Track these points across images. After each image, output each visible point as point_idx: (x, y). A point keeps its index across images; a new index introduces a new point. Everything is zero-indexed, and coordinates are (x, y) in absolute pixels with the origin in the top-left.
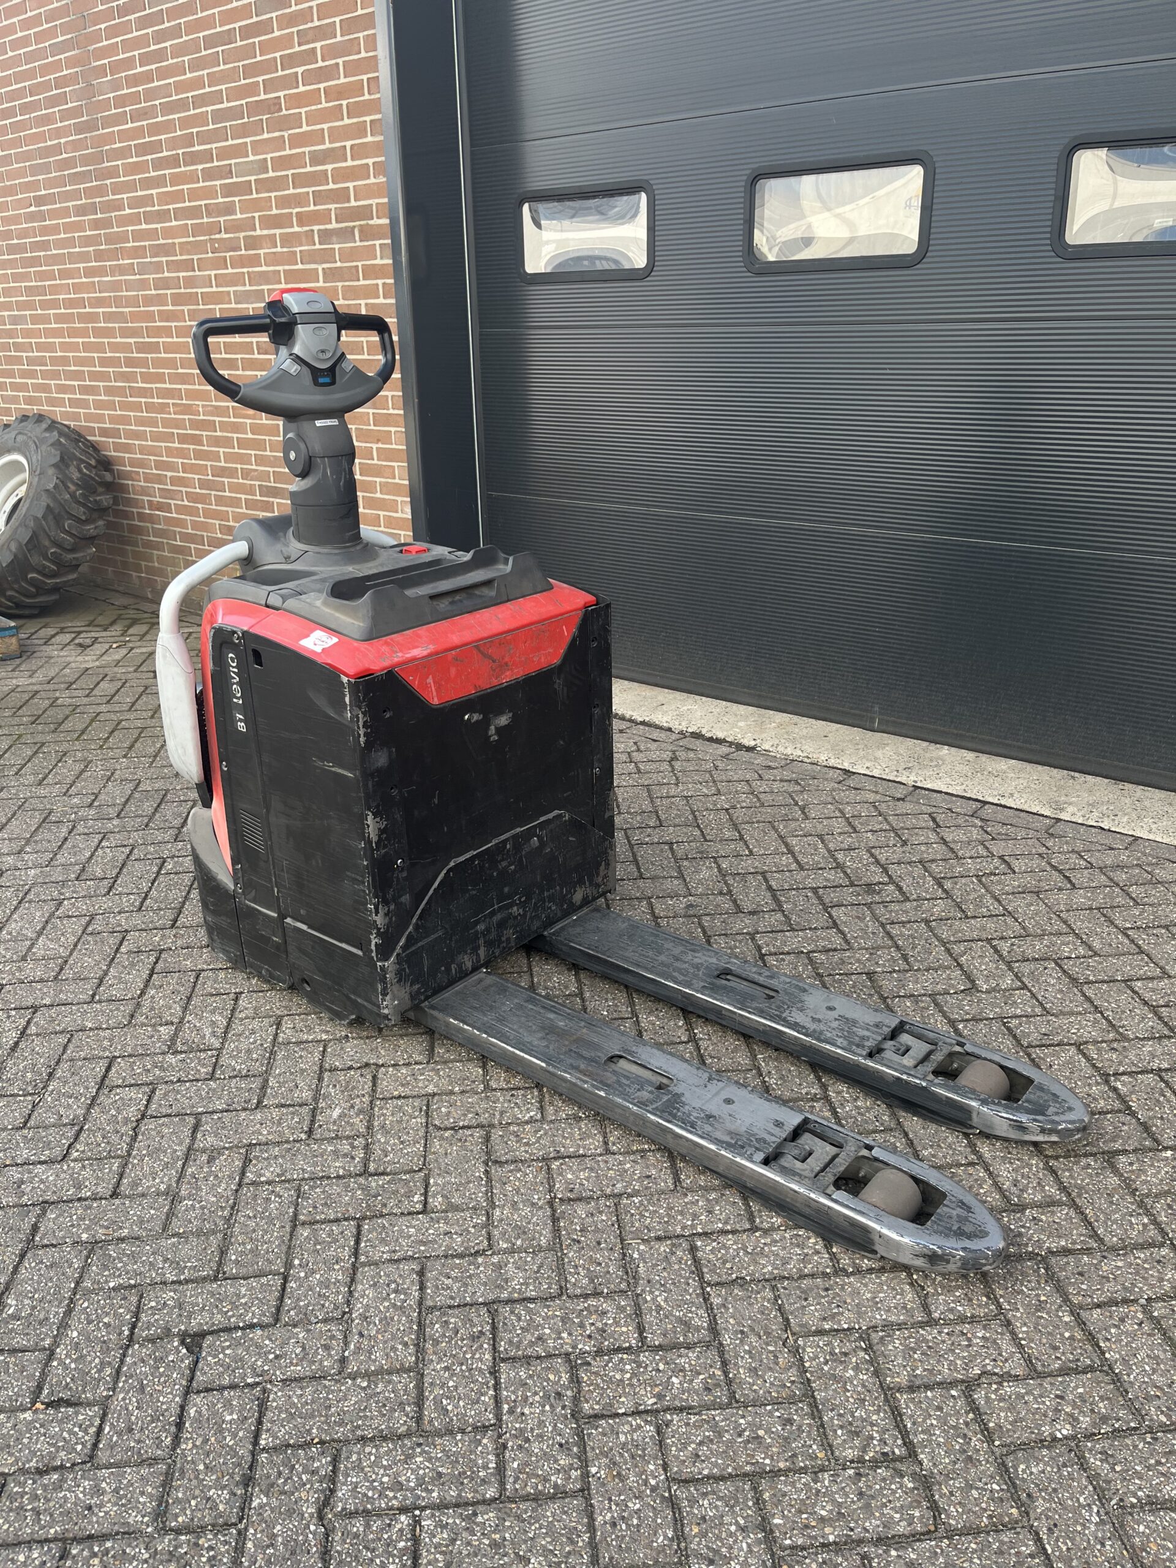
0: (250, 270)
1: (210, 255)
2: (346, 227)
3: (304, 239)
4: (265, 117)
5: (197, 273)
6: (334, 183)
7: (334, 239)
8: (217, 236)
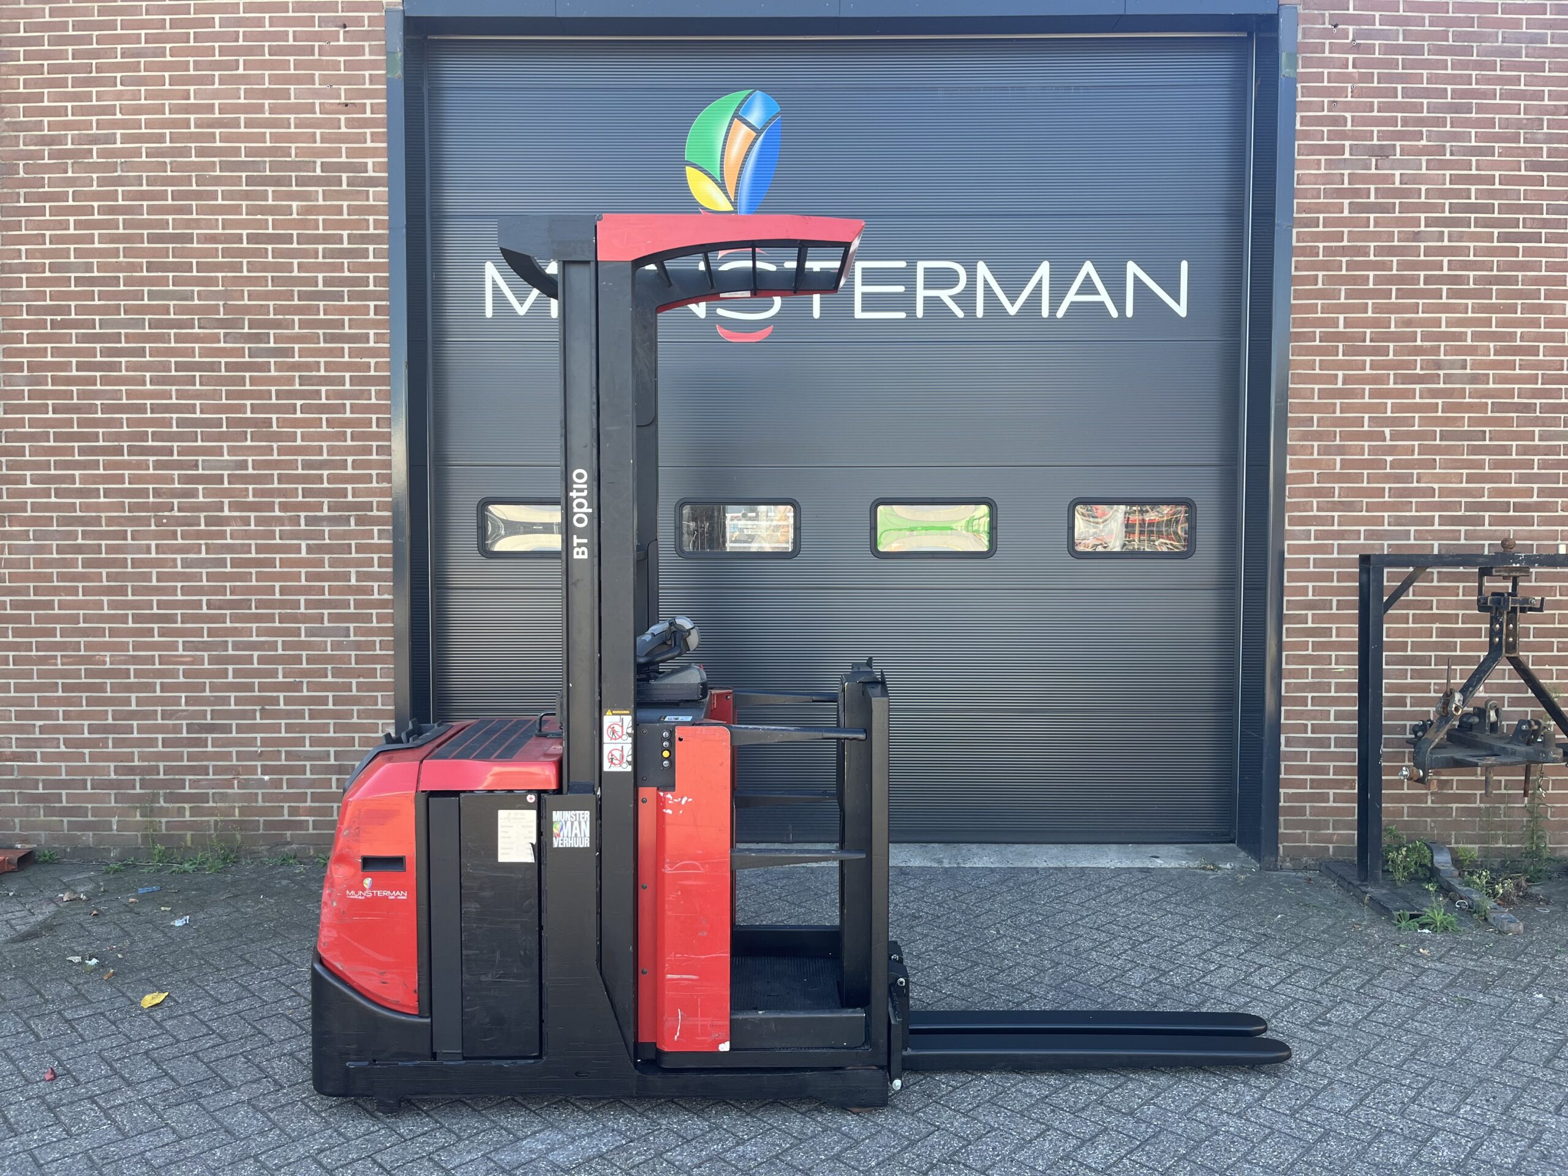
0: (210, 542)
1: (153, 527)
2: (340, 516)
3: (286, 522)
4: (249, 430)
5: (130, 541)
6: (329, 483)
7: (325, 523)
8: (166, 514)
